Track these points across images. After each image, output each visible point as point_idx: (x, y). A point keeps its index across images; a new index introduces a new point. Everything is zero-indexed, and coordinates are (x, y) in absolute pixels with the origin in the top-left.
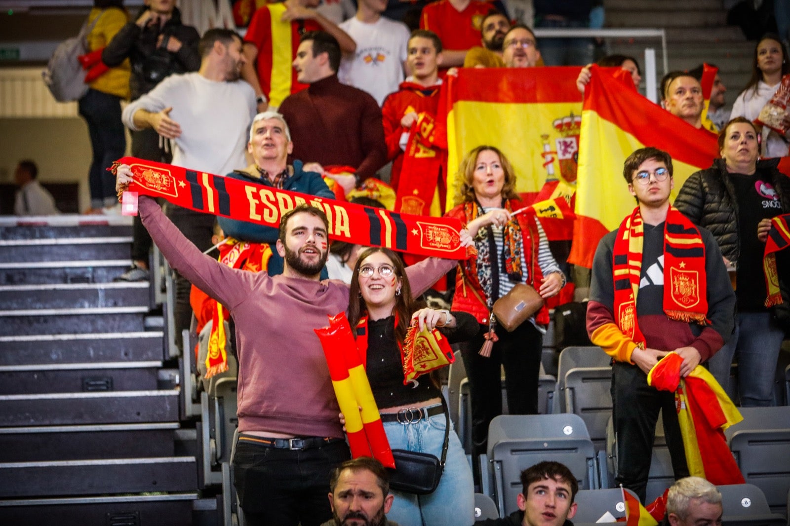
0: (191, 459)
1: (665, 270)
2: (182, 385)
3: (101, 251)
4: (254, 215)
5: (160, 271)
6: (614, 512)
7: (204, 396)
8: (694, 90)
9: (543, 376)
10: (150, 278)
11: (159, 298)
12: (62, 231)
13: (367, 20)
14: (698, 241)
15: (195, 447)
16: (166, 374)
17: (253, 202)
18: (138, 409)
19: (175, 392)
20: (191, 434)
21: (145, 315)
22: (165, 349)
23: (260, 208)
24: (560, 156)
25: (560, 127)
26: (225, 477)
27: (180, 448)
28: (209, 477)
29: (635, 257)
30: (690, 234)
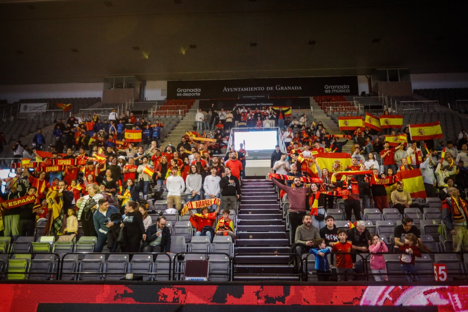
0: (281, 214)
1: (352, 186)
2: (280, 203)
3: (268, 184)
4: (289, 179)
5: (277, 187)
6: (347, 224)
7: (283, 205)
8: (356, 160)
9: (334, 203)
10: (275, 188)
11: (277, 191)
12: (263, 181)
13: (307, 151)
14: (357, 182)
15: (282, 213)
16: (277, 202)
17: (288, 178)
18: (273, 207)
19: (279, 204)
20: (281, 211)
21: (274, 193)
22: (278, 198)
23: (290, 178)
24: (335, 167)
25: (335, 162)
26: (286, 217)
27: (280, 213)
28: (284, 217)
29: (347, 184)
30: (356, 181)
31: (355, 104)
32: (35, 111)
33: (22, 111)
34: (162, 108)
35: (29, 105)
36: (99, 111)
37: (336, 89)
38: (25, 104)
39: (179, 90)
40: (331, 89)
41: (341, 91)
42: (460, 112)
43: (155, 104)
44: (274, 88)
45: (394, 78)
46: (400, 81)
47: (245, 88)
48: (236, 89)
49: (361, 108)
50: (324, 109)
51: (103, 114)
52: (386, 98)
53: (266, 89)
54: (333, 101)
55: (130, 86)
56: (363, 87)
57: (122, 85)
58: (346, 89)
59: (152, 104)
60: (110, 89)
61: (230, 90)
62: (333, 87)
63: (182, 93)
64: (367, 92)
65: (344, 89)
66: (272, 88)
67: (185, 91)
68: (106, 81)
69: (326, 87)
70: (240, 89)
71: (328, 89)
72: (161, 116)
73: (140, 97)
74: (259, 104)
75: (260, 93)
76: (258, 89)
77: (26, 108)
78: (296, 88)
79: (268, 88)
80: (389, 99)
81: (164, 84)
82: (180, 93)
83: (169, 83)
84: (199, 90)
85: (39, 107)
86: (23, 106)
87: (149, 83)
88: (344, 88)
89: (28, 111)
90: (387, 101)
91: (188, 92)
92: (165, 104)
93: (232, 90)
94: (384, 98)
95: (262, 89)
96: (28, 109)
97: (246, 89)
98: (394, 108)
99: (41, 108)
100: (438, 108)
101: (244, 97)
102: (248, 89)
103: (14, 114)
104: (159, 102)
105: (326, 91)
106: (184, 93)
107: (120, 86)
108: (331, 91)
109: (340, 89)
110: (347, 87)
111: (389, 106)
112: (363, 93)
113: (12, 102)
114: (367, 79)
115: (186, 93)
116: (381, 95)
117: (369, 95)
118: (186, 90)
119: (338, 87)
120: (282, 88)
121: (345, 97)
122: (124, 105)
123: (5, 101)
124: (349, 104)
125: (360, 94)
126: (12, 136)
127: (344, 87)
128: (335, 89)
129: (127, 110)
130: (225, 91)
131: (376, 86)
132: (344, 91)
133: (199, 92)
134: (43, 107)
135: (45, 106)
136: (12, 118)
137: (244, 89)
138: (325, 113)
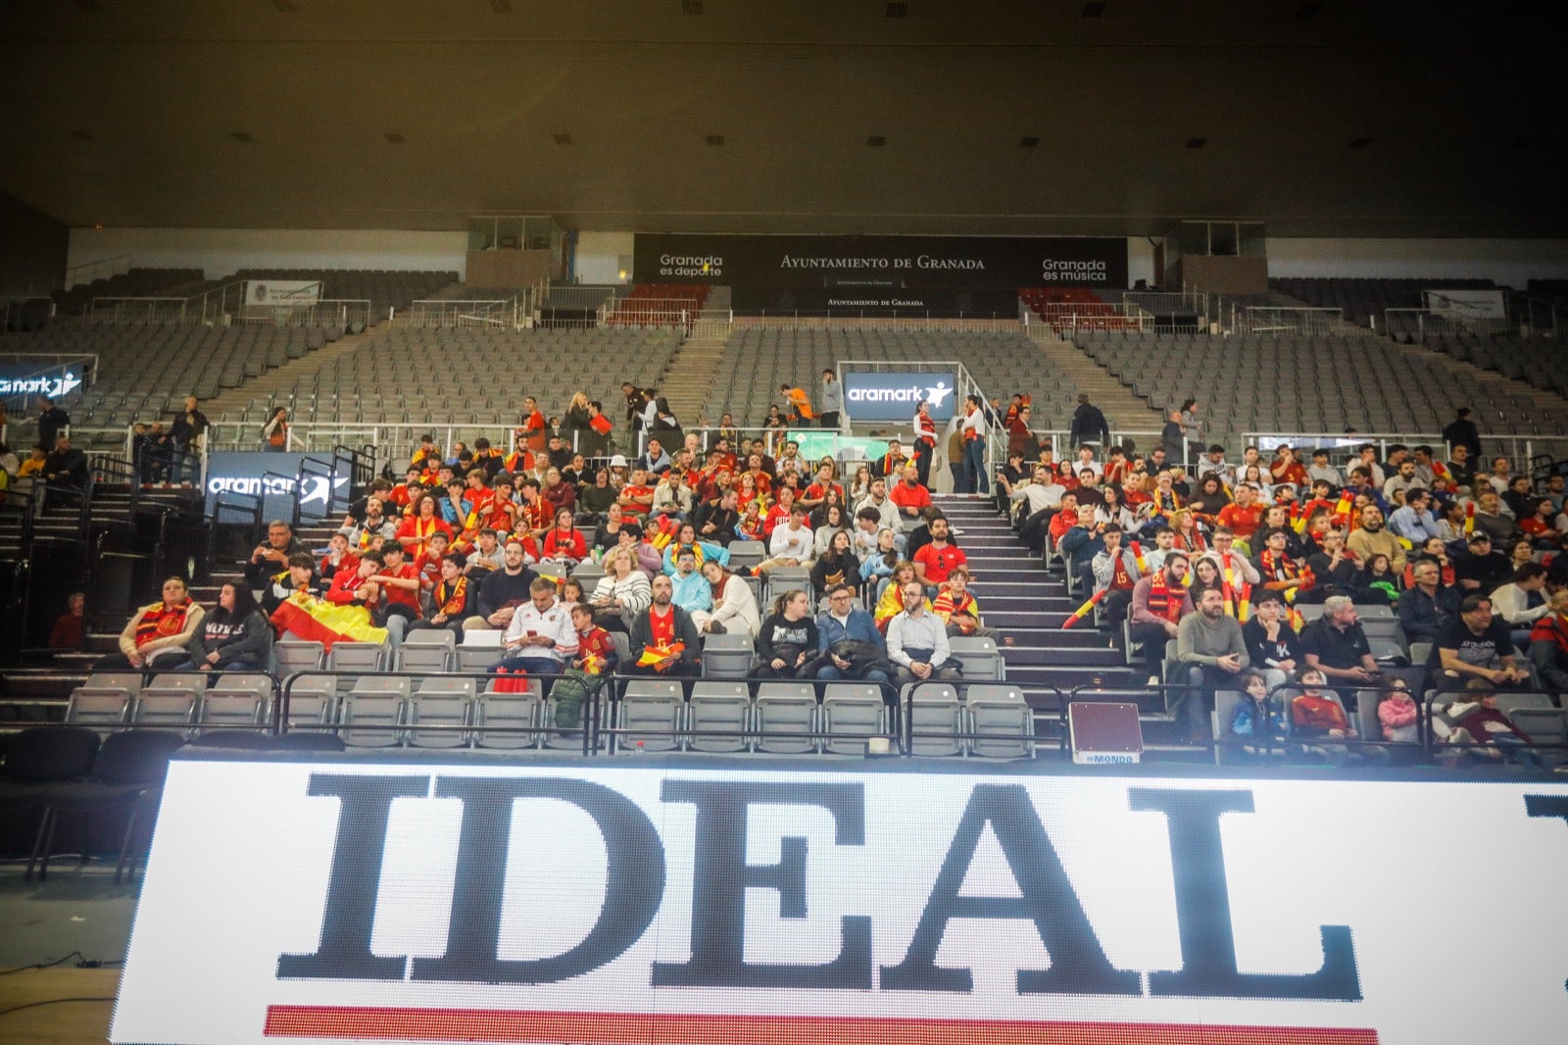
31: (1126, 309)
32: (290, 302)
33: (251, 300)
34: (626, 305)
35: (269, 284)
36: (463, 308)
37: (1073, 271)
38: (260, 282)
39: (667, 260)
40: (1058, 271)
41: (1084, 277)
42: (1394, 339)
43: (609, 293)
44: (914, 262)
45: (1223, 248)
46: (1238, 255)
47: (838, 261)
48: (814, 263)
49: (1145, 322)
50: (1050, 319)
51: (476, 315)
52: (1206, 298)
53: (891, 263)
54: (1067, 300)
55: (538, 243)
56: (1141, 267)
57: (515, 238)
58: (1097, 271)
59: (600, 293)
60: (485, 248)
61: (799, 263)
62: (1063, 265)
63: (675, 266)
64: (1150, 282)
65: (1091, 272)
66: (907, 263)
67: (680, 261)
68: (472, 227)
69: (1047, 265)
70: (826, 263)
71: (1051, 271)
72: (631, 327)
73: (564, 274)
74: (887, 303)
75: (878, 273)
76: (871, 263)
77: (261, 291)
78: (971, 264)
79: (899, 263)
80: (1214, 299)
81: (625, 242)
82: (667, 267)
83: (638, 239)
84: (718, 261)
85: (297, 292)
86: (253, 285)
87: (585, 239)
88: (1092, 269)
89: (268, 301)
90: (1206, 305)
91: (690, 266)
92: (633, 294)
93: (805, 263)
94: (1200, 298)
95: (883, 263)
96: (269, 295)
97: (841, 263)
98: (1227, 324)
99: (302, 294)
100: (1341, 328)
101: (839, 283)
102: (847, 262)
103: (232, 308)
104: (620, 289)
105: (1047, 276)
106: (679, 267)
107: (510, 242)
108: (1059, 276)
109: (1081, 271)
110: (1101, 266)
111: (1213, 318)
112: (1141, 284)
113: (219, 277)
114: (1150, 249)
115: (684, 267)
116: (1189, 290)
117: (1154, 289)
118: (685, 261)
119: (1077, 265)
120: (934, 264)
121: (1095, 292)
122: (529, 293)
123: (198, 274)
124: (1109, 310)
125: (1131, 284)
126: (244, 366)
127: (1091, 266)
128: (1068, 271)
129: (536, 308)
130: (786, 264)
131: (1179, 266)
132: (1090, 276)
133: (719, 267)
134: (309, 293)
135: (315, 291)
136: (227, 319)
137: (835, 263)
138: (1055, 330)
